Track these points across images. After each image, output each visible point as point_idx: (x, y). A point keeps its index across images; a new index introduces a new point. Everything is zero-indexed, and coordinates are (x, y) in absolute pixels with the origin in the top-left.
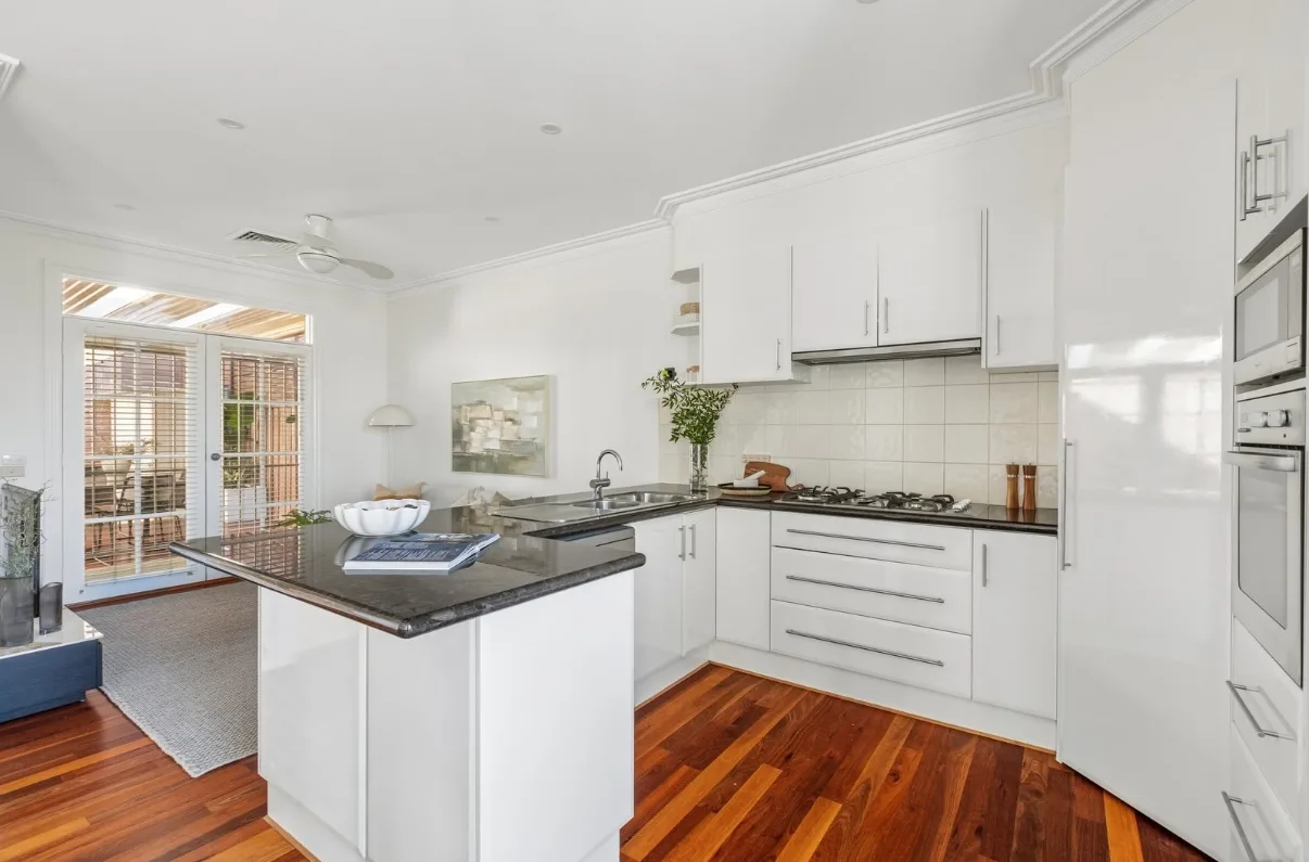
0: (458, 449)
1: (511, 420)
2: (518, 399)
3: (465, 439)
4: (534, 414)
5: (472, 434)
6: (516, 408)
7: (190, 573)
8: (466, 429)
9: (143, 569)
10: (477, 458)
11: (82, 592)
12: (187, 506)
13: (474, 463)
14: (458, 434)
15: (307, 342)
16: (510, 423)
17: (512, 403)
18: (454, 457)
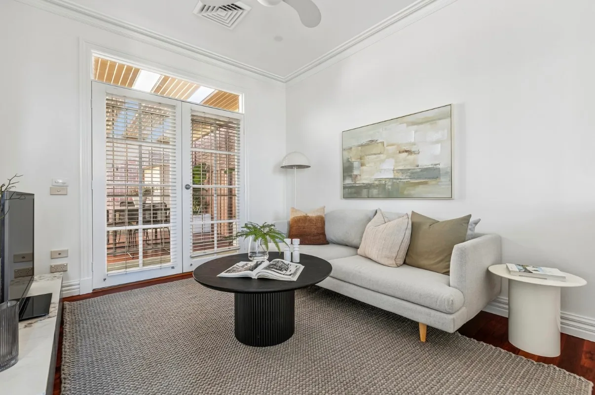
0: (349, 181)
1: (406, 151)
2: (416, 132)
3: (355, 172)
4: (437, 142)
5: (364, 168)
6: (413, 140)
7: (173, 268)
8: (356, 164)
9: (144, 265)
10: (368, 187)
11: (105, 280)
12: (171, 221)
13: (365, 192)
14: (348, 170)
15: (240, 112)
16: (405, 154)
17: (408, 136)
18: (345, 188)
